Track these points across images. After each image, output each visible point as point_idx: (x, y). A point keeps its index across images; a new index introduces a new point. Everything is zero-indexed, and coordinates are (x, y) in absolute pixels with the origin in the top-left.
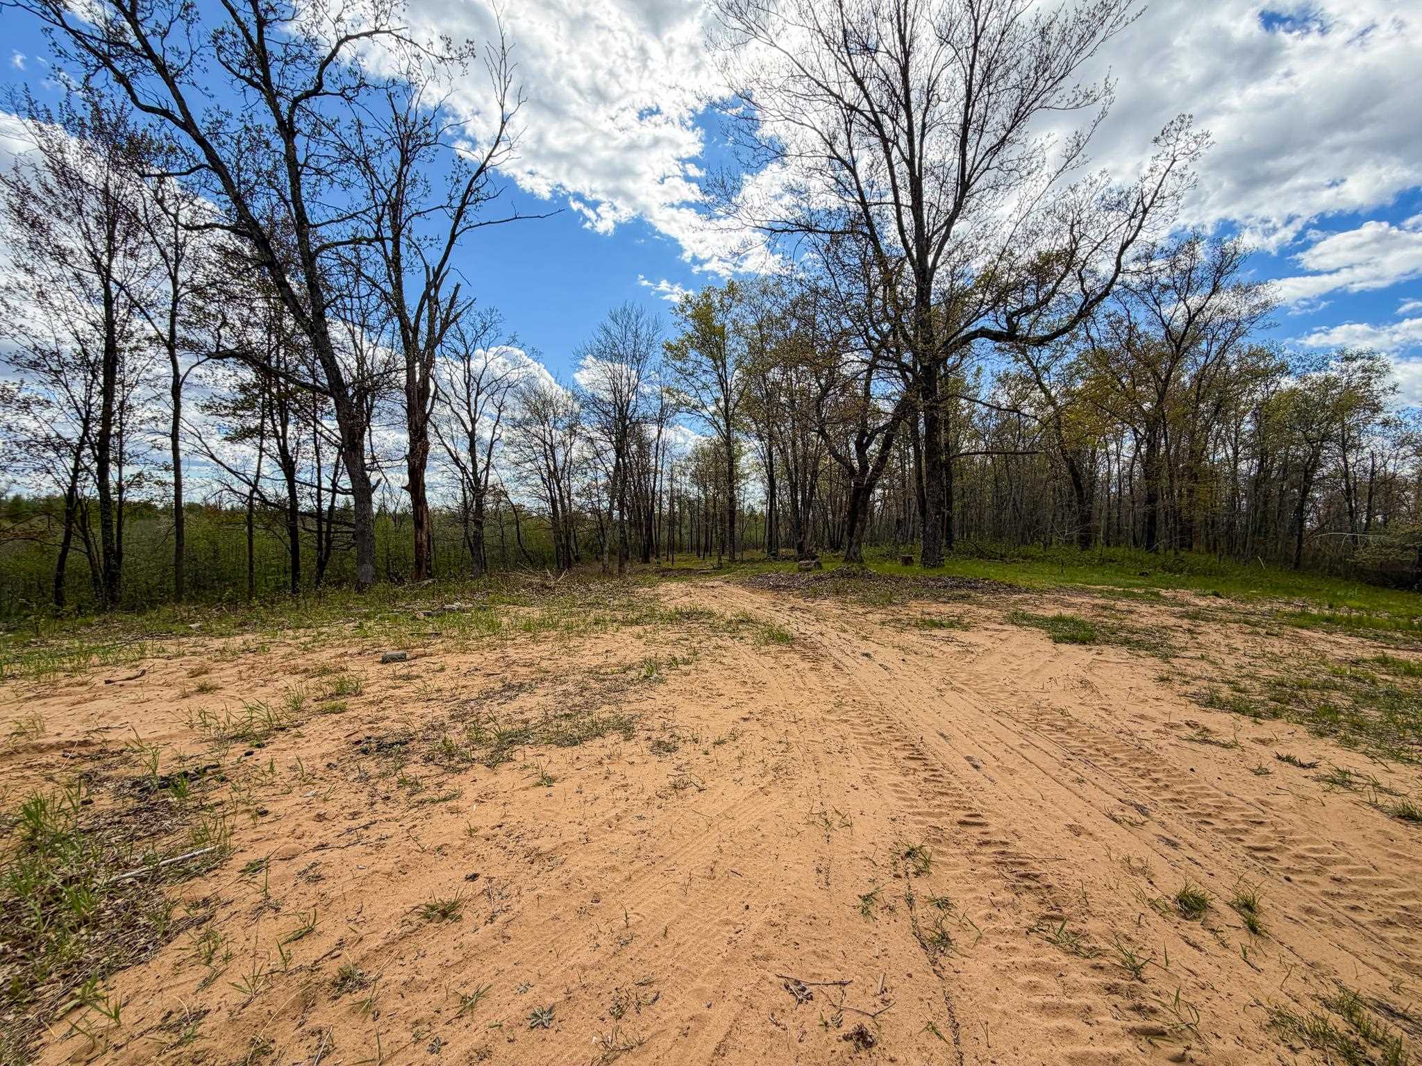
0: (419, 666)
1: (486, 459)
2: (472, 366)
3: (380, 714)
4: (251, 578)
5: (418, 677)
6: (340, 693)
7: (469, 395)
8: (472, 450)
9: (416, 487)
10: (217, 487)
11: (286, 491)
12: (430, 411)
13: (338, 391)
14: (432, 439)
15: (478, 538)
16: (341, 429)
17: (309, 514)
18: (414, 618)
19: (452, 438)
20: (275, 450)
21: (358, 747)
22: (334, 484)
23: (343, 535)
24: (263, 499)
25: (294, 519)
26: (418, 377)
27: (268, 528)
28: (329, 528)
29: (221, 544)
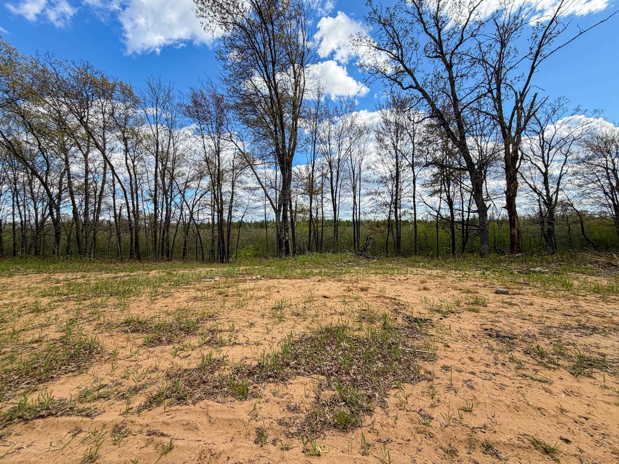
0: (517, 299)
1: (556, 187)
2: (545, 136)
3: (497, 319)
4: (438, 247)
5: (516, 305)
6: (476, 303)
7: (543, 152)
8: (546, 183)
9: (511, 206)
10: (426, 213)
11: (449, 213)
12: (519, 167)
13: (471, 168)
14: (520, 180)
15: (551, 232)
16: (472, 185)
17: (459, 222)
18: (511, 273)
19: (532, 178)
20: (445, 197)
21: (486, 332)
22: (469, 209)
23: (473, 231)
24: (442, 218)
25: (453, 224)
26: (511, 150)
27: (443, 228)
28: (467, 228)
29: (428, 234)
